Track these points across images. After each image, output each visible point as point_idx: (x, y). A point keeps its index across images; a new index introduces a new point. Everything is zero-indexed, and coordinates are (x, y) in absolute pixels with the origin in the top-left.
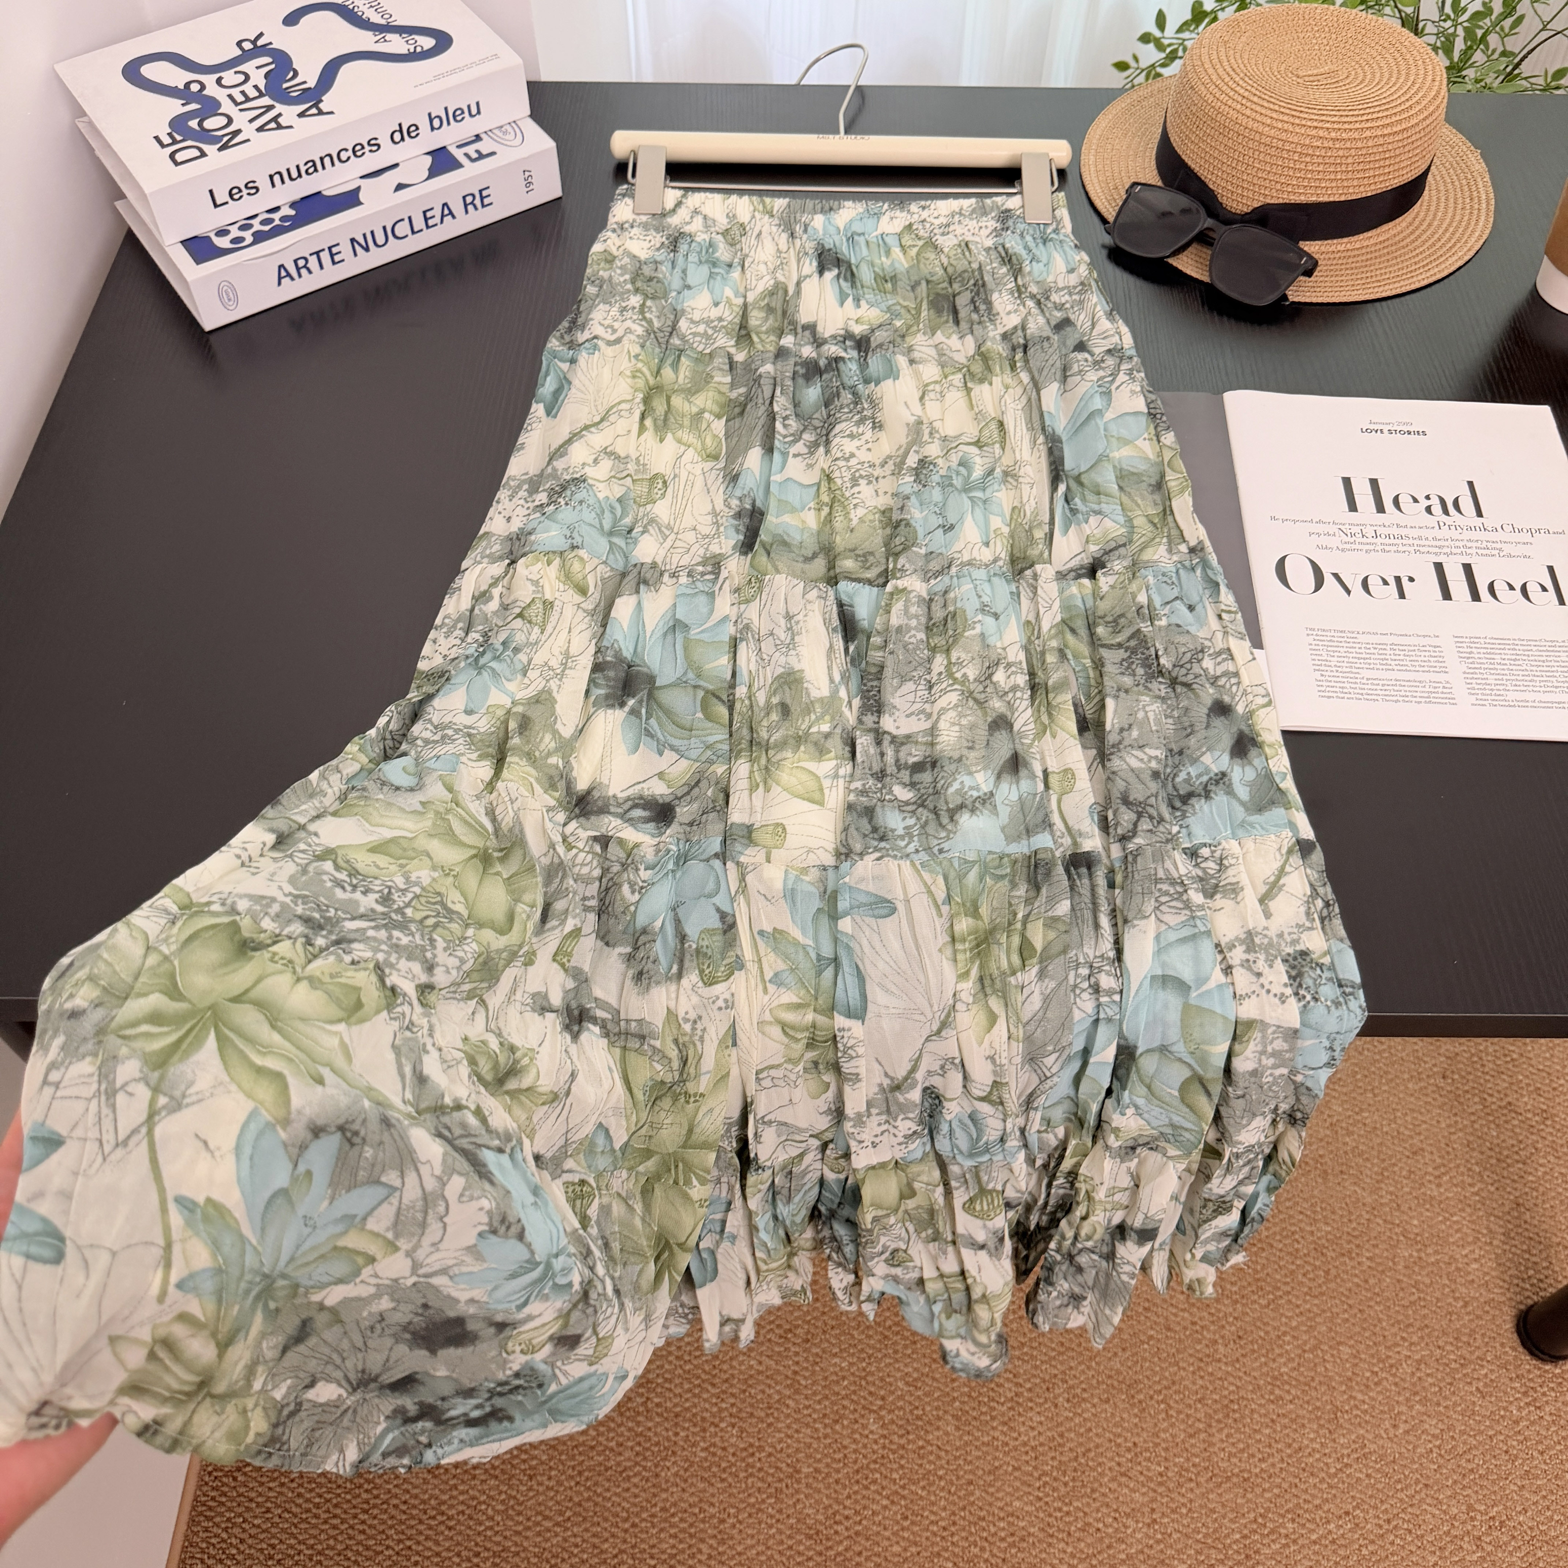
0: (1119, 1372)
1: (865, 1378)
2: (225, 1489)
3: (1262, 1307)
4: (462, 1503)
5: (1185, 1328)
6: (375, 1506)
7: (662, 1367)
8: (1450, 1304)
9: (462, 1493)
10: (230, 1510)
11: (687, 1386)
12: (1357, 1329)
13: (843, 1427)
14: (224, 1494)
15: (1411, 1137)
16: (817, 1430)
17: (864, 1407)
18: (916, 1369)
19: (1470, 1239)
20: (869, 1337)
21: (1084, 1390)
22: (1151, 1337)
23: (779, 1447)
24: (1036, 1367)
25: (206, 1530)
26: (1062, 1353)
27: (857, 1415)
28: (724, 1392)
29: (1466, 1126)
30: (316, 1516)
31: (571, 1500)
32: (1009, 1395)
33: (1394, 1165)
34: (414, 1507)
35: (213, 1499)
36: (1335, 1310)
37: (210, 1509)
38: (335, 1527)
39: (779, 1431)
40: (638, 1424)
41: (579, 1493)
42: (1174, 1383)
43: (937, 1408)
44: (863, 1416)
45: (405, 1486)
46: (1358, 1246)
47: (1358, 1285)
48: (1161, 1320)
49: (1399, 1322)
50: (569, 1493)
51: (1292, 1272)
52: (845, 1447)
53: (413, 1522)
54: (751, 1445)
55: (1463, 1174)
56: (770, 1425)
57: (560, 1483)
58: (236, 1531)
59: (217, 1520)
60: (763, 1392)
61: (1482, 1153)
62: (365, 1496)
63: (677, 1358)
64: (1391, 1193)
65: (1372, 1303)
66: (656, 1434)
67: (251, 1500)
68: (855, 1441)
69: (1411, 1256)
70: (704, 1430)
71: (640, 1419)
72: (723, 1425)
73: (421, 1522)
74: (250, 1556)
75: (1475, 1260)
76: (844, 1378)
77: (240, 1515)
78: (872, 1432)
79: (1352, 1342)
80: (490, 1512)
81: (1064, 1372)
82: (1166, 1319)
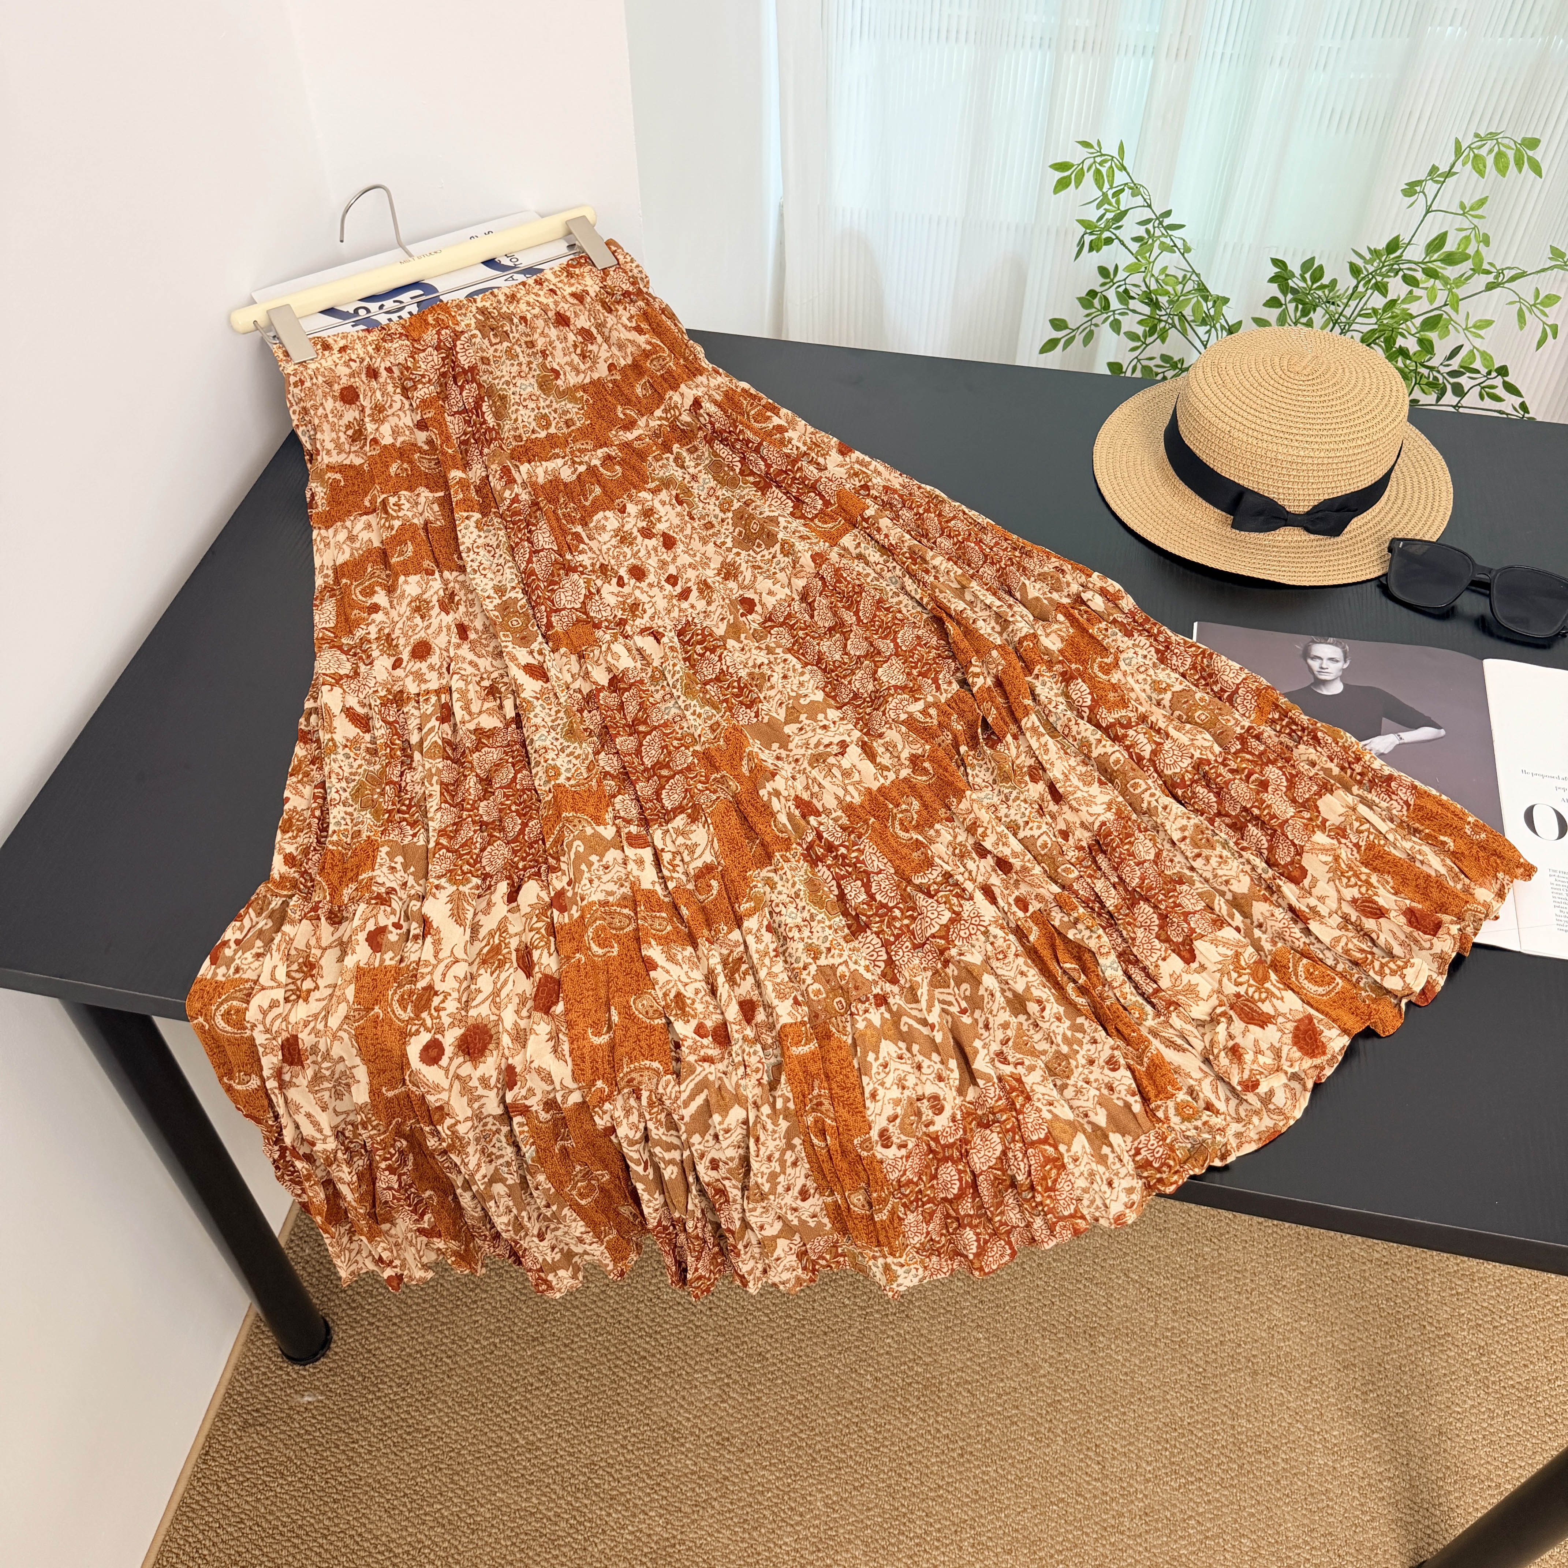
0: (1025, 1528)
1: (788, 1493)
2: (209, 1495)
3: (1174, 1489)
4: (410, 1544)
5: (1095, 1497)
6: (334, 1533)
7: (607, 1452)
8: (1357, 1517)
9: (410, 1535)
10: (209, 1514)
11: (625, 1473)
12: (1262, 1526)
13: (761, 1535)
14: (207, 1500)
15: (1345, 1352)
16: (736, 1533)
17: (783, 1520)
18: (837, 1494)
19: (1387, 1458)
20: (799, 1457)
21: (990, 1538)
22: (1062, 1500)
23: (698, 1542)
24: (949, 1510)
25: (186, 1529)
26: (975, 1501)
27: (774, 1526)
28: (658, 1484)
29: (1401, 1350)
30: (281, 1534)
31: (504, 1558)
32: (918, 1531)
33: (1324, 1375)
34: (367, 1540)
35: (197, 1502)
36: (1242, 1503)
37: (193, 1510)
38: (295, 1546)
39: (702, 1529)
40: (577, 1499)
41: (513, 1553)
42: (1076, 1546)
43: (850, 1532)
44: (780, 1528)
45: (363, 1520)
46: (1275, 1447)
47: (1269, 1484)
48: (1073, 1485)
49: (1304, 1525)
50: (504, 1551)
51: (1208, 1461)
52: (759, 1554)
53: (362, 1554)
54: (674, 1537)
55: (1390, 1394)
56: (693, 1522)
57: (497, 1541)
58: (211, 1534)
59: (197, 1521)
60: (693, 1490)
61: (1413, 1378)
62: (327, 1522)
63: (622, 1446)
64: (1316, 1402)
65: (1280, 1503)
66: (591, 1512)
67: (229, 1510)
68: (769, 1550)
69: (1326, 1464)
70: (634, 1516)
71: (579, 1495)
72: (652, 1514)
73: (370, 1555)
74: (219, 1559)
75: (1389, 1478)
76: (769, 1490)
77: (217, 1521)
78: (786, 1544)
79: (1254, 1537)
80: (432, 1556)
81: (973, 1519)
82: (1079, 1485)
